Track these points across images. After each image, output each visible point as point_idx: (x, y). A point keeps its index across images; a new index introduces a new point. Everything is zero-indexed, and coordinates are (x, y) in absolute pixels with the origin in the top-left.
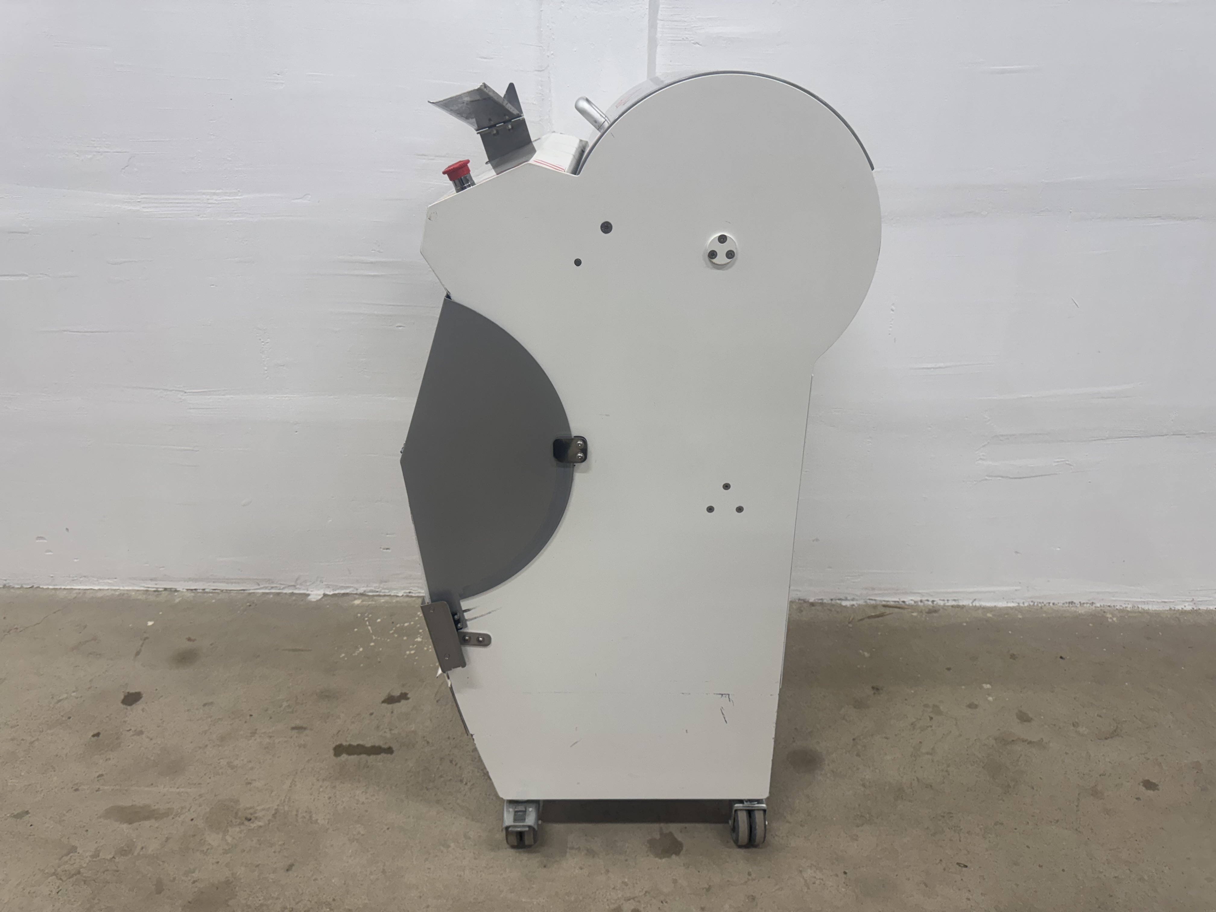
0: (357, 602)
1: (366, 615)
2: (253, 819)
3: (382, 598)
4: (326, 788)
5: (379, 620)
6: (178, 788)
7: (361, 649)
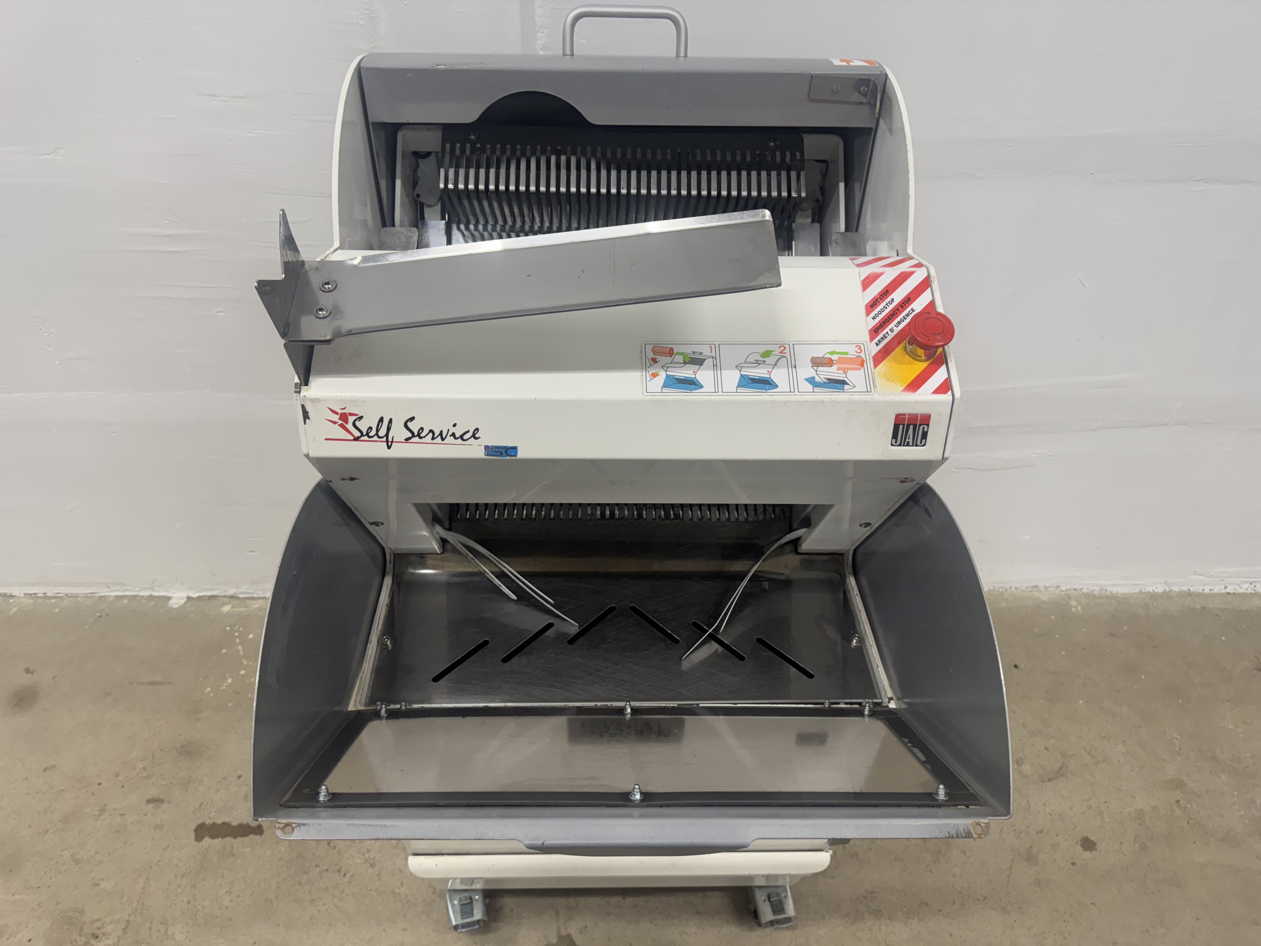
0: (226, 609)
1: (236, 628)
2: (100, 935)
3: (254, 602)
4: (185, 888)
5: (251, 636)
6: (13, 895)
7: (230, 681)
